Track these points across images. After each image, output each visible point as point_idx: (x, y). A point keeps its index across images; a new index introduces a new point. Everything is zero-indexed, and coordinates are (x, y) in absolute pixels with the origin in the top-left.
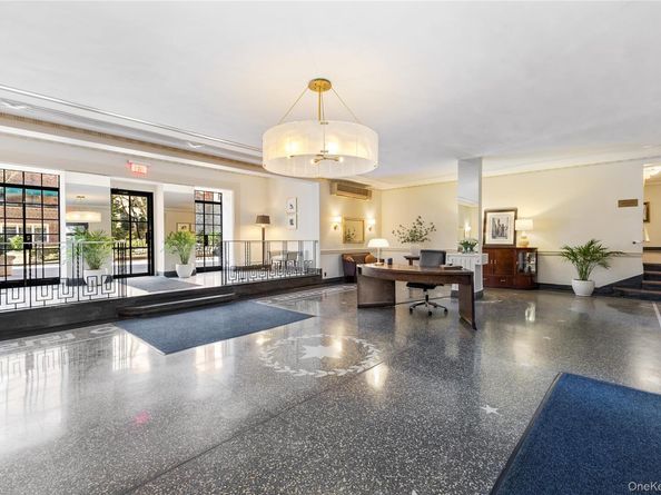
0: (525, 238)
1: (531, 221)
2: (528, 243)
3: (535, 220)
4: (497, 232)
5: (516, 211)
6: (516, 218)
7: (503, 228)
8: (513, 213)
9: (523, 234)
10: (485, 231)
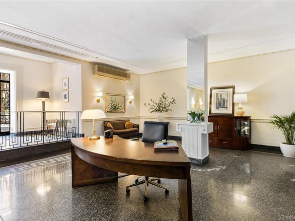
0: (241, 108)
1: (246, 95)
2: (244, 113)
3: (249, 94)
4: (220, 104)
5: (233, 88)
6: (234, 93)
7: (224, 101)
8: (231, 90)
9: (240, 106)
10: (210, 103)
